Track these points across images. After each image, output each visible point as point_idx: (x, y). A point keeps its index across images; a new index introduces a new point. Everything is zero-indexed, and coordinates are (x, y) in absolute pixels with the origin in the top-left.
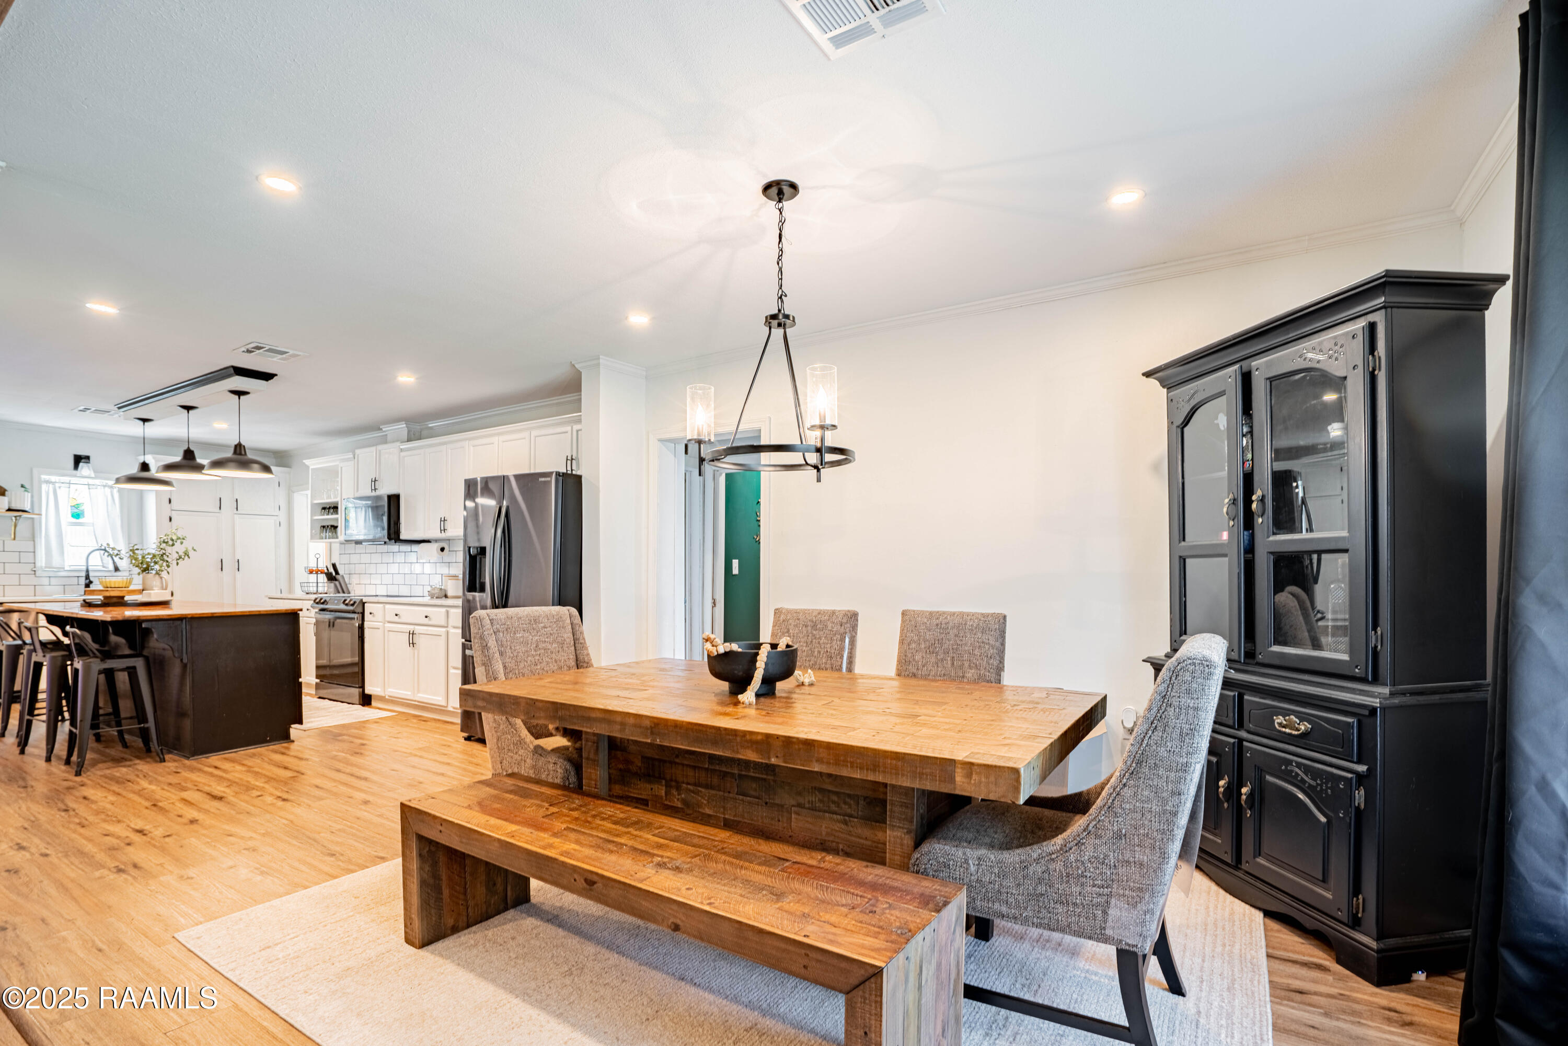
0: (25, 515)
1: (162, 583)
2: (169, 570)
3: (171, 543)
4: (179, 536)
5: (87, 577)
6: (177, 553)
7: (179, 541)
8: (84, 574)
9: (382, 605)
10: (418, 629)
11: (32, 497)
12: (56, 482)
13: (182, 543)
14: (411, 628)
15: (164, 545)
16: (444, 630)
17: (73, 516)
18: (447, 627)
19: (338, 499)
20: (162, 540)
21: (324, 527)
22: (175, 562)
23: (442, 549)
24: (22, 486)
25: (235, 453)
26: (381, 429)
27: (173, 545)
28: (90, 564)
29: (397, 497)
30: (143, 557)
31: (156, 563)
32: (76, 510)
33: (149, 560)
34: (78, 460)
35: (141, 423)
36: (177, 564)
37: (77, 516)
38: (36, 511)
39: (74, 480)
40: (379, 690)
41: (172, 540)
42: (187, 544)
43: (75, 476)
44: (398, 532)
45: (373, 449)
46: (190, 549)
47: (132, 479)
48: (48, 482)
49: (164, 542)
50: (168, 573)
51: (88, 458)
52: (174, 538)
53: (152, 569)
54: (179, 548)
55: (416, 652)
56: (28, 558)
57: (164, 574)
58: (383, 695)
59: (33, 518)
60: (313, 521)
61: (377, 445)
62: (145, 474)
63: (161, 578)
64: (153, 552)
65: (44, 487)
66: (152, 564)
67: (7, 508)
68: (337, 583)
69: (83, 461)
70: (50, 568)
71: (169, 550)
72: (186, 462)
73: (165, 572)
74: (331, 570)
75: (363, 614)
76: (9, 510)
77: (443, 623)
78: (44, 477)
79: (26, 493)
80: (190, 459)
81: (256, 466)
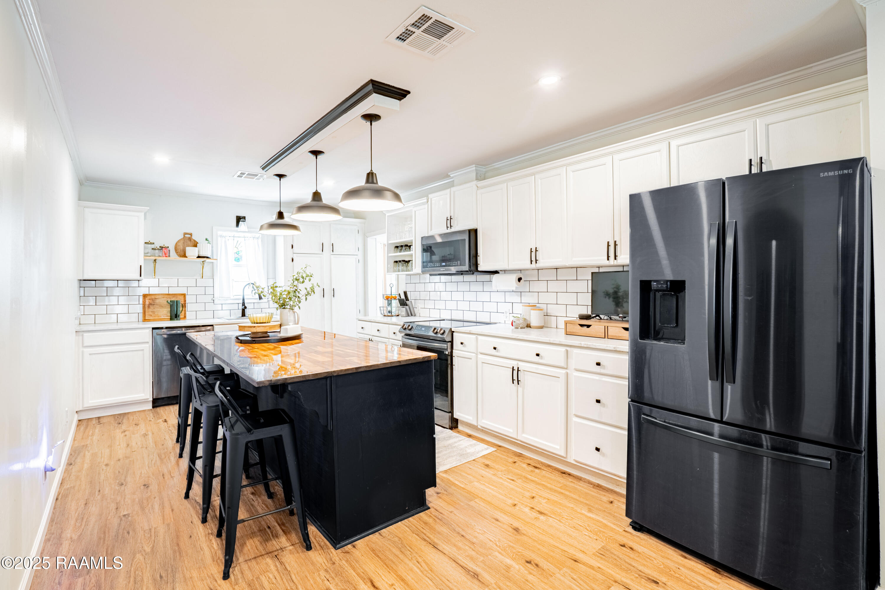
0: (207, 260)
1: (295, 317)
2: (300, 305)
3: (301, 280)
4: (308, 273)
5: (243, 304)
6: (306, 289)
7: (308, 278)
8: (241, 301)
9: (474, 336)
10: (522, 366)
11: (212, 247)
12: (226, 236)
13: (310, 280)
14: (515, 364)
15: (296, 283)
16: (564, 371)
17: (235, 260)
18: (566, 369)
19: (413, 239)
20: (295, 277)
21: (396, 262)
22: (304, 298)
23: (520, 279)
24: (206, 240)
25: (367, 181)
26: (449, 176)
27: (303, 282)
28: (245, 294)
29: (476, 231)
30: (281, 294)
31: (290, 299)
32: (238, 256)
33: (285, 296)
34: (239, 219)
35: (278, 178)
36: (306, 299)
37: (238, 260)
38: (215, 258)
39: (237, 234)
40: (471, 418)
41: (303, 278)
42: (314, 281)
43: (237, 231)
44: (476, 265)
45: (448, 191)
46: (315, 285)
47: (273, 226)
48: (221, 236)
49: (297, 280)
50: (299, 307)
51: (244, 218)
52: (304, 275)
53: (287, 305)
54: (308, 284)
55: (520, 389)
56: (209, 291)
57: (296, 309)
58: (476, 425)
59: (213, 262)
60: (388, 257)
61: (450, 188)
62: (281, 221)
63: (294, 312)
64: (288, 289)
65: (219, 239)
66: (287, 300)
67: (197, 256)
68: (407, 307)
69: (242, 220)
70: (222, 297)
71: (301, 287)
72: (315, 203)
73: (297, 306)
74: (403, 297)
75: (452, 342)
76: (199, 257)
77: (563, 364)
78: (220, 233)
79: (209, 244)
80: (318, 201)
81: (388, 194)
